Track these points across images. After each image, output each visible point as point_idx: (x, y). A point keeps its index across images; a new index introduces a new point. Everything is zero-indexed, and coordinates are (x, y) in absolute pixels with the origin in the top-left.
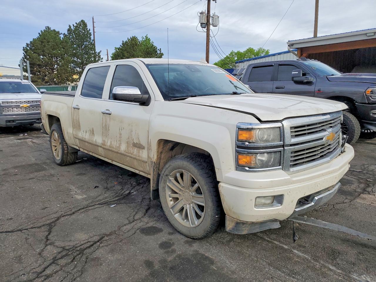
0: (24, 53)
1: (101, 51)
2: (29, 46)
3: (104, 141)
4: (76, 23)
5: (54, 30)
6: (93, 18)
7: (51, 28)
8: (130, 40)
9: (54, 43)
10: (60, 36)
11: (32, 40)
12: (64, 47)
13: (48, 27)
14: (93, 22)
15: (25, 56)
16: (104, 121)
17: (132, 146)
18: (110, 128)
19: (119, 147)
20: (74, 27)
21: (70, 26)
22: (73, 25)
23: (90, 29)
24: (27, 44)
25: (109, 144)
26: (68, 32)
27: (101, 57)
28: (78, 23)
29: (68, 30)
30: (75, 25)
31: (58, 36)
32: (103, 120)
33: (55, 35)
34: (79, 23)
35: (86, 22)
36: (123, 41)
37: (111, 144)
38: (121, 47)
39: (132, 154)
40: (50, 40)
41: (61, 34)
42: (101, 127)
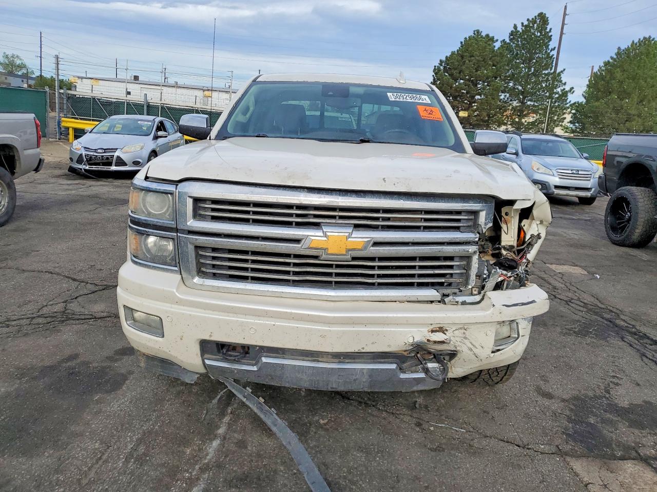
0: (433, 76)
1: (564, 70)
2: (443, 64)
4: (528, 20)
5: (487, 36)
6: (565, 6)
7: (482, 32)
8: (636, 44)
9: (480, 57)
10: (495, 44)
11: (449, 54)
12: (496, 64)
13: (478, 31)
14: (565, 14)
15: (434, 79)
20: (523, 28)
21: (515, 27)
22: (522, 23)
23: (551, 29)
24: (441, 61)
26: (510, 37)
27: (563, 82)
28: (531, 19)
29: (512, 34)
30: (526, 23)
31: (489, 45)
33: (486, 43)
34: (533, 19)
35: (547, 16)
36: (619, 48)
38: (611, 61)
40: (475, 53)
41: (497, 40)
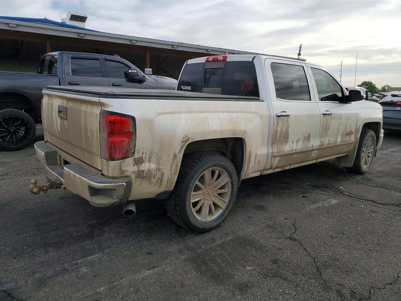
3: (322, 142)
16: (325, 122)
17: (345, 135)
18: (330, 128)
19: (336, 141)
25: (327, 142)
32: (323, 122)
37: (329, 141)
39: (345, 142)
42: (321, 128)
